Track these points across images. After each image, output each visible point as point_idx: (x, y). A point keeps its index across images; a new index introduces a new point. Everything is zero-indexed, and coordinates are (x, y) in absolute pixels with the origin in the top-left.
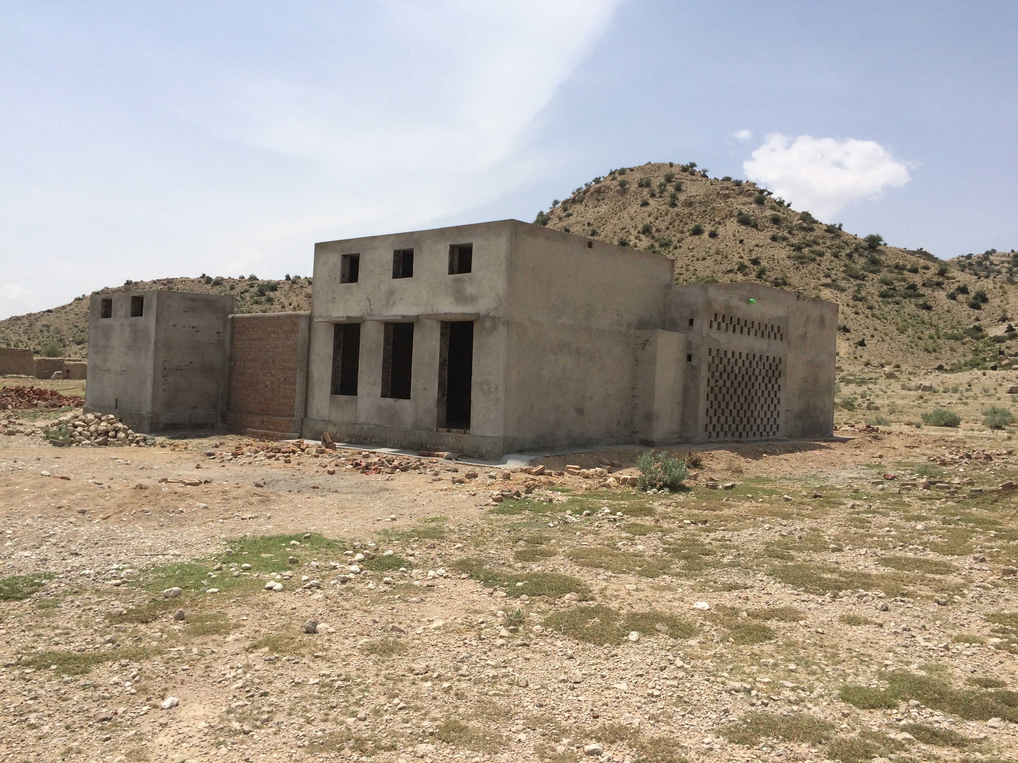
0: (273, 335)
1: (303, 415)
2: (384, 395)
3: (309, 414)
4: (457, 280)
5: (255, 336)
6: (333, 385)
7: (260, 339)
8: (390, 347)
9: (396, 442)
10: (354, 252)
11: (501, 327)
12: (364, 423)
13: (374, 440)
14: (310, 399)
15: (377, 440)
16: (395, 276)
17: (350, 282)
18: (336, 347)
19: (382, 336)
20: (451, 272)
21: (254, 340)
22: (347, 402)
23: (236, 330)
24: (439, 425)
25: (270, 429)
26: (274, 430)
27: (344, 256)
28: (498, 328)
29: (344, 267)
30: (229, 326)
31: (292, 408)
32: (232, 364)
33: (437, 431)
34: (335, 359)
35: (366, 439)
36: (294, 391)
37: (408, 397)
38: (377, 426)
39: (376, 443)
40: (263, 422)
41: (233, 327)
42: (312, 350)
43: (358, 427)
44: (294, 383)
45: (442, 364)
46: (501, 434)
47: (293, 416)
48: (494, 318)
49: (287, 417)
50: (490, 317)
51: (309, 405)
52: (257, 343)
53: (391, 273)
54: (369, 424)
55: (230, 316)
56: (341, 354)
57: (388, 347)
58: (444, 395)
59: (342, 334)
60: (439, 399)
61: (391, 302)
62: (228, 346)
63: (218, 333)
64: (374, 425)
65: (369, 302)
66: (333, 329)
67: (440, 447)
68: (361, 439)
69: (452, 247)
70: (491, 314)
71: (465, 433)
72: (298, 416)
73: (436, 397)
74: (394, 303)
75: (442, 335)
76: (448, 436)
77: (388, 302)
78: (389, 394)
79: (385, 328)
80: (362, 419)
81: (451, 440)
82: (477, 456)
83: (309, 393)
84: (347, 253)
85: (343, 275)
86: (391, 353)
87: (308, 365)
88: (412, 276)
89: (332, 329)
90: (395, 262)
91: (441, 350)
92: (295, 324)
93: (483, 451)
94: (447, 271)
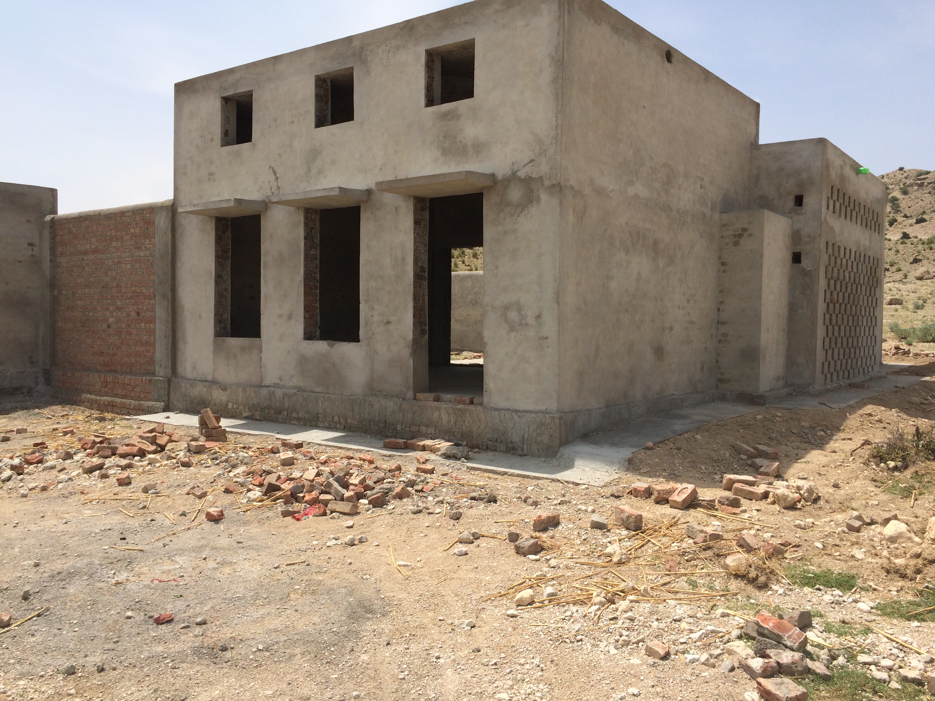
0: (114, 244)
1: (169, 372)
2: (309, 336)
3: (180, 370)
4: (444, 116)
5: (88, 247)
6: (219, 320)
7: (95, 251)
8: (316, 252)
9: (336, 419)
10: (242, 89)
11: (544, 196)
12: (276, 385)
13: (294, 415)
14: (181, 345)
15: (301, 415)
16: (320, 122)
17: (238, 142)
18: (220, 257)
19: (301, 232)
20: (430, 102)
21: (86, 253)
22: (243, 349)
23: (58, 238)
24: (418, 389)
25: (117, 396)
26: (124, 397)
27: (226, 100)
28: (538, 200)
29: (225, 119)
30: (47, 233)
31: (152, 361)
32: (56, 293)
33: (415, 398)
34: (219, 278)
35: (280, 412)
36: (153, 332)
37: (355, 339)
38: (300, 389)
39: (299, 419)
40: (105, 384)
41: (53, 236)
42: (179, 264)
43: (264, 392)
44: (152, 320)
45: (418, 277)
46: (553, 406)
47: (153, 374)
48: (528, 181)
49: (144, 375)
50: (521, 180)
51: (179, 355)
52: (92, 257)
53: (311, 119)
54: (283, 387)
55: (48, 218)
56: (229, 269)
57: (313, 252)
58: (423, 332)
59: (229, 234)
60: (415, 341)
61: (314, 170)
62: (47, 265)
63: (31, 244)
64: (294, 388)
65: (275, 173)
66: (213, 225)
67: (423, 429)
68: (272, 412)
69: (430, 54)
70: (519, 174)
71: (472, 403)
72: (161, 374)
73: (410, 336)
74: (320, 172)
75: (417, 222)
76: (439, 409)
77: (310, 170)
78: (318, 333)
79: (306, 218)
80: (271, 377)
81: (445, 418)
82: (502, 447)
83: (179, 335)
84: (230, 92)
85: (225, 133)
86: (318, 262)
87: (174, 289)
88: (352, 119)
89: (211, 226)
90: (319, 98)
91: (416, 250)
92: (149, 223)
93: (516, 438)
94: (422, 101)
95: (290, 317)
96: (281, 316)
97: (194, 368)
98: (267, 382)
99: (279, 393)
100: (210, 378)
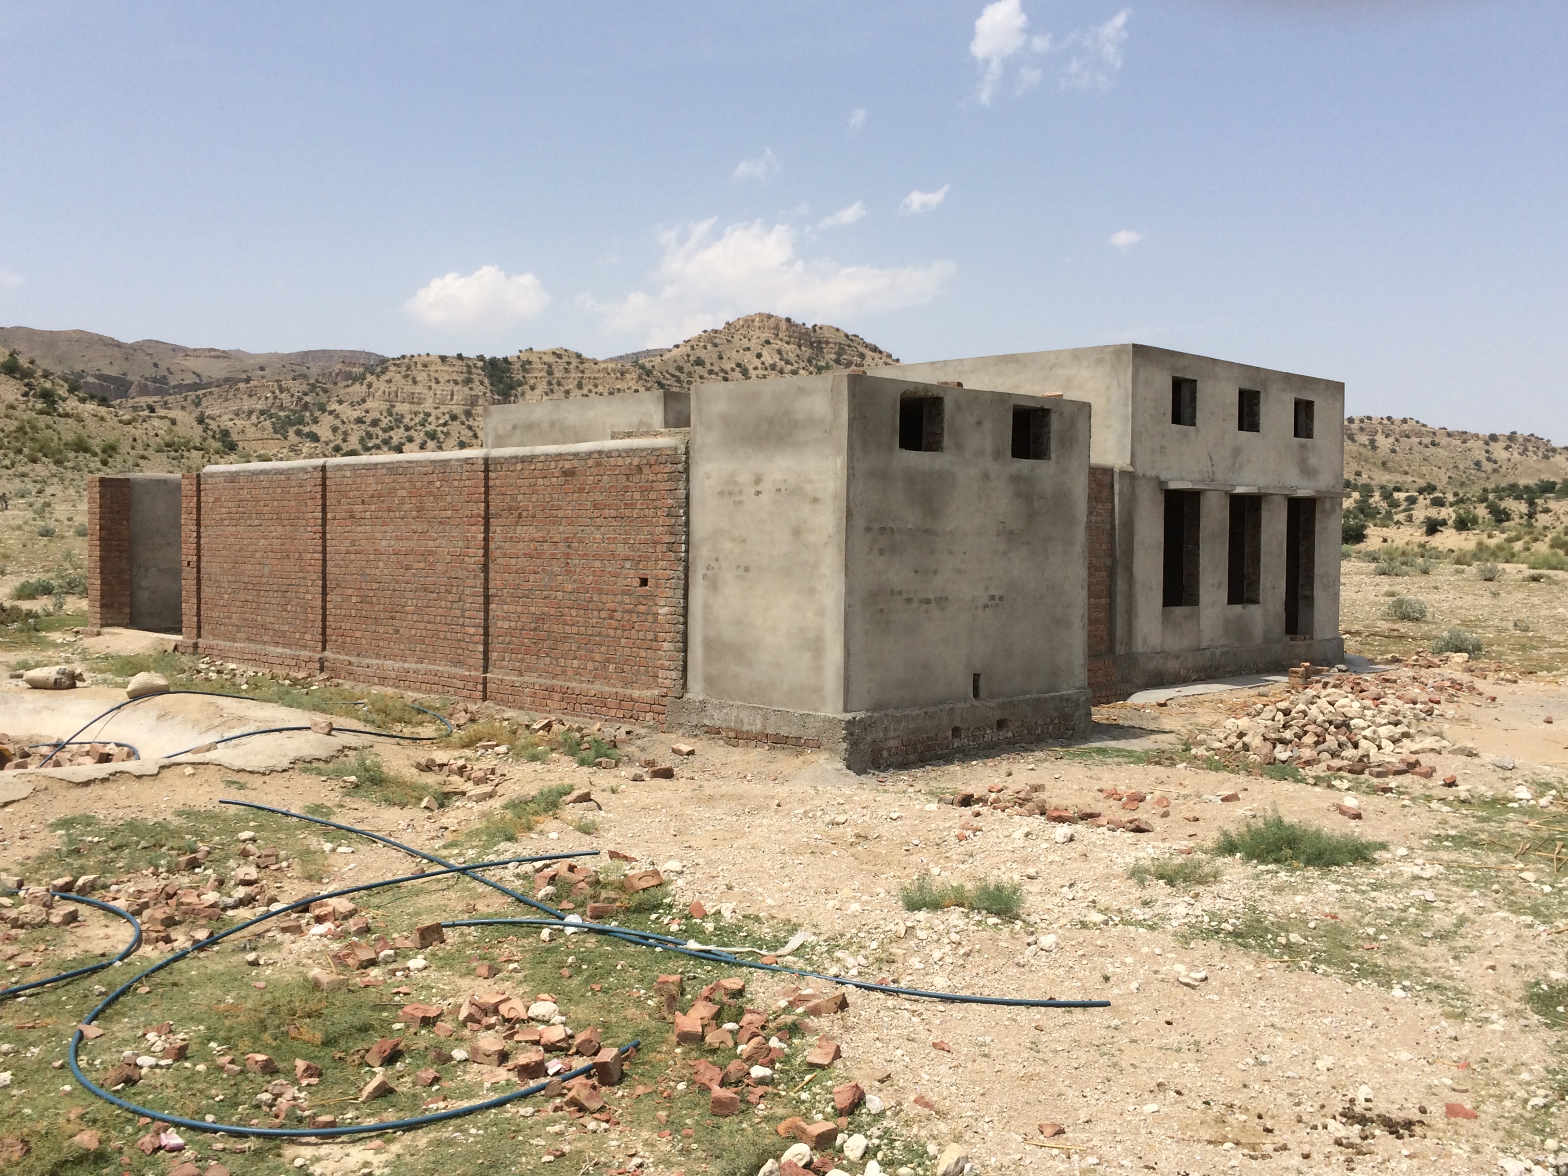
1: (1128, 648)
2: (1231, 601)
4: (1300, 446)
10: (1188, 375)
12: (1210, 646)
14: (1133, 618)
16: (1241, 426)
17: (1184, 424)
19: (1227, 514)
20: (1296, 434)
22: (1185, 617)
27: (1175, 379)
33: (1288, 641)
37: (1257, 600)
51: (1133, 630)
53: (1236, 421)
54: (1214, 648)
61: (1237, 463)
65: (1211, 460)
66: (1163, 498)
67: (1294, 661)
69: (1297, 400)
73: (1284, 597)
74: (1241, 467)
76: (1299, 645)
77: (1235, 463)
78: (1238, 598)
79: (1230, 504)
80: (1206, 642)
81: (1302, 651)
83: (1133, 609)
84: (1179, 375)
85: (1174, 412)
88: (1258, 431)
89: (1161, 499)
90: (1241, 405)
94: (1292, 430)
95: (1219, 586)
96: (1213, 585)
97: (1145, 641)
98: (1204, 645)
99: (1218, 652)
100: (1159, 649)
